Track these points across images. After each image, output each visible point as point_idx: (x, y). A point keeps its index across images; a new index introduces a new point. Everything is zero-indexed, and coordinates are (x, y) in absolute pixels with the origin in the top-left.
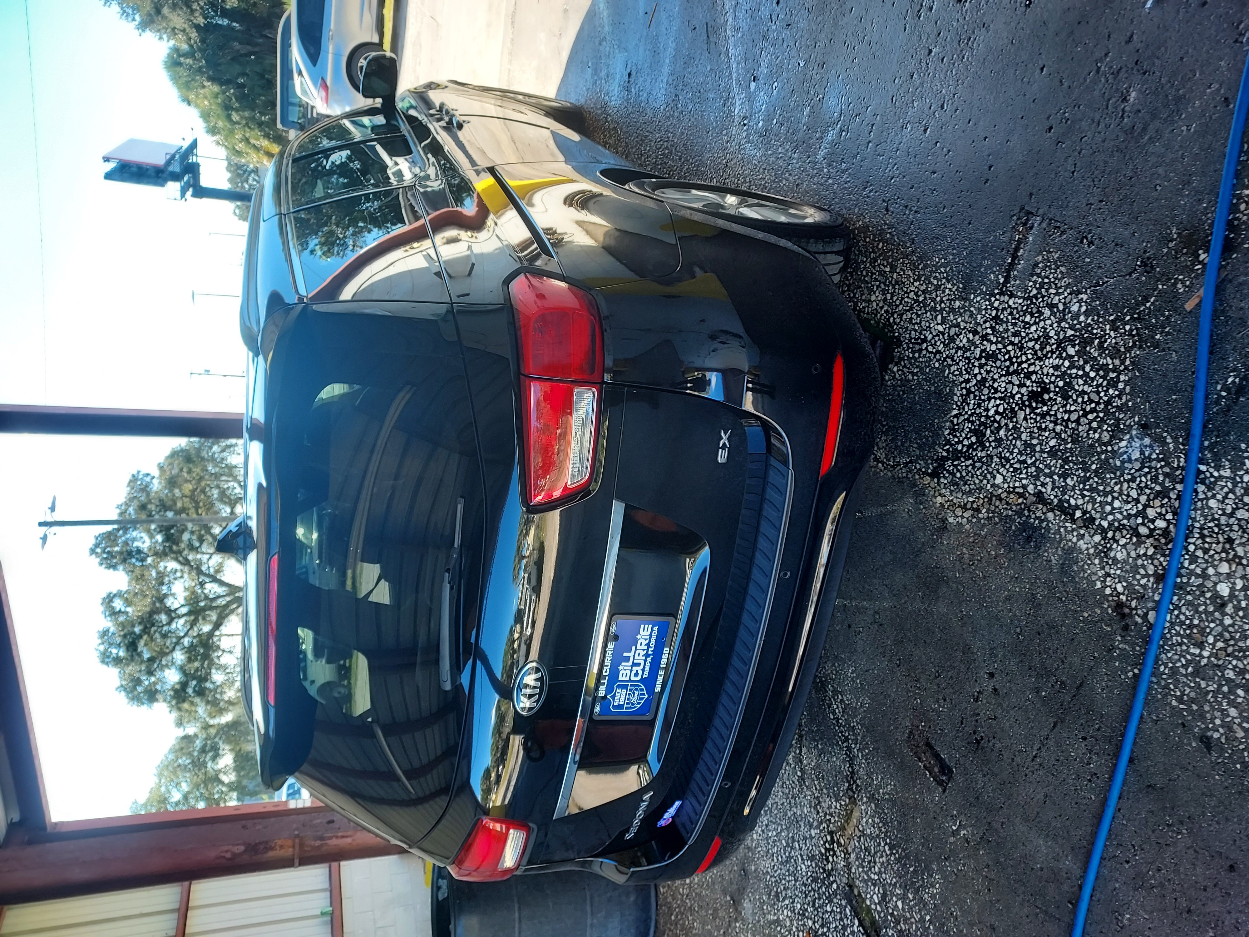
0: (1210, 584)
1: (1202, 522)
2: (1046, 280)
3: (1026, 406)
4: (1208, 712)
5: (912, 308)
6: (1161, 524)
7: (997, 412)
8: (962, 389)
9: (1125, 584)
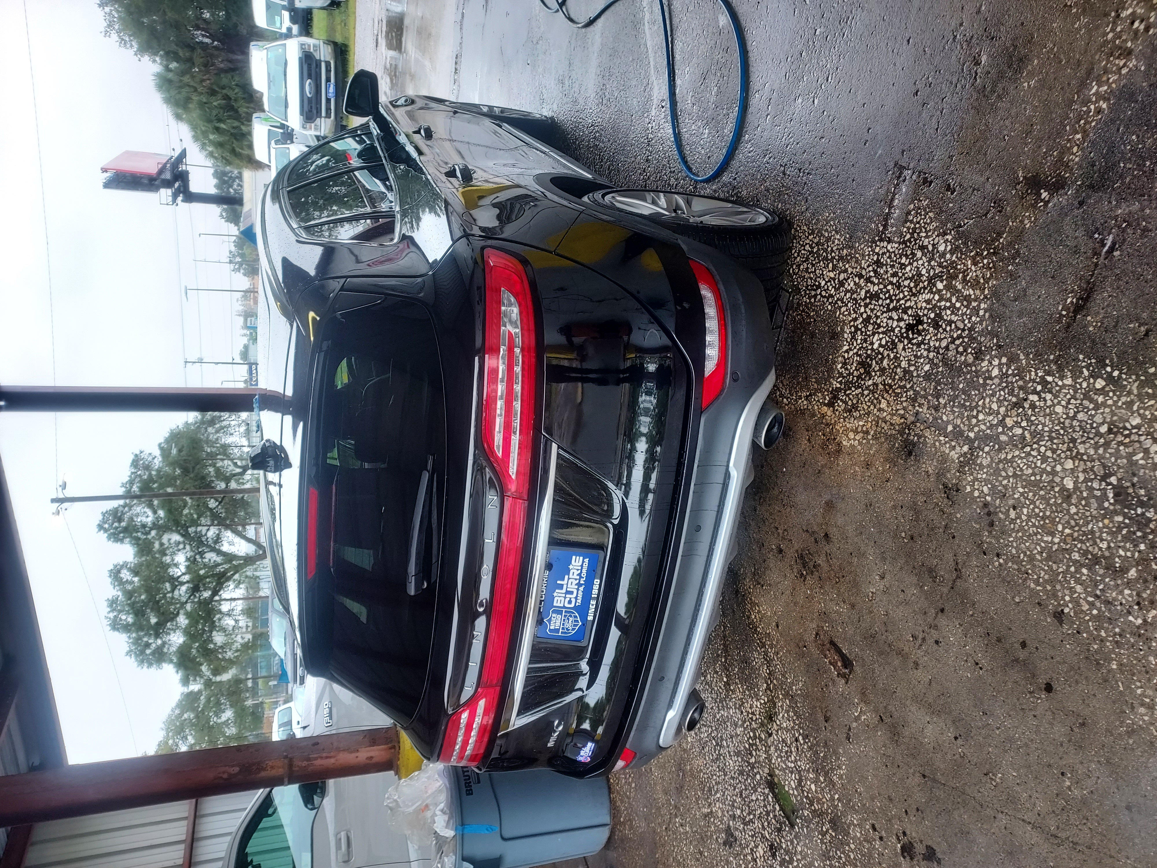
0: (1057, 479)
1: (1051, 426)
2: (917, 226)
3: (904, 338)
4: (1059, 591)
5: (807, 259)
6: (1019, 431)
7: (880, 345)
8: (851, 327)
9: (990, 486)
